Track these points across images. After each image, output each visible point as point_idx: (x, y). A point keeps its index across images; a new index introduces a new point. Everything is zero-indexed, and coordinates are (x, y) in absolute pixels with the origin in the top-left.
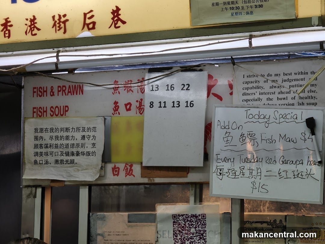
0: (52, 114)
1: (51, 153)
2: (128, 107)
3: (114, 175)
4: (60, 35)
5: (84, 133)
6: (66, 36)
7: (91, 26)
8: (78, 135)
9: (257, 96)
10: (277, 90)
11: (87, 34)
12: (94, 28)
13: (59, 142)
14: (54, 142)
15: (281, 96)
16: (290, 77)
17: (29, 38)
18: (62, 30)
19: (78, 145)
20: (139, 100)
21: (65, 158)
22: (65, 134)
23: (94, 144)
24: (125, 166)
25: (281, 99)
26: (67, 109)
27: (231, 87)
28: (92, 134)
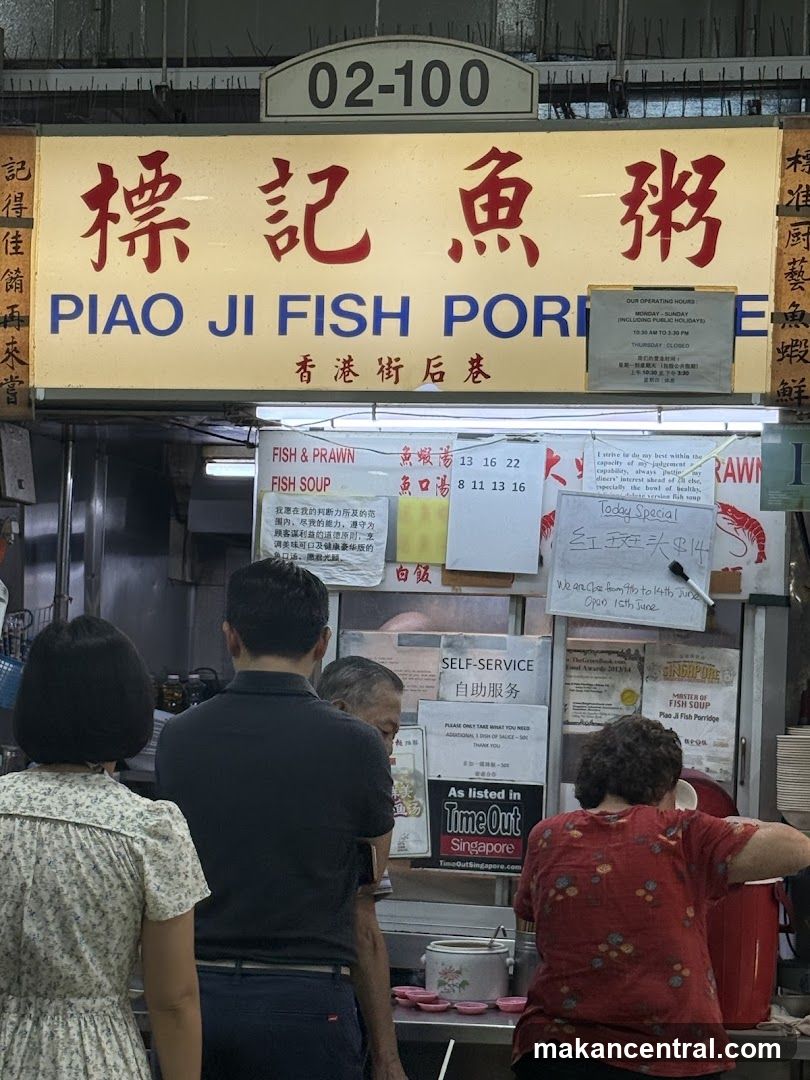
0: (303, 487)
1: (302, 545)
2: (424, 485)
3: (400, 580)
4: (388, 385)
5: (354, 519)
6: (399, 388)
7: (437, 377)
8: (346, 521)
9: (617, 483)
10: (646, 477)
11: (430, 387)
12: (441, 380)
13: (315, 529)
14: (307, 529)
15: (650, 485)
16: (664, 461)
17: (340, 386)
18: (393, 379)
19: (345, 535)
20: (442, 477)
21: (324, 552)
22: (325, 518)
23: (370, 535)
24: (417, 568)
25: (651, 488)
26: (327, 482)
27: (580, 467)
28: (367, 520)
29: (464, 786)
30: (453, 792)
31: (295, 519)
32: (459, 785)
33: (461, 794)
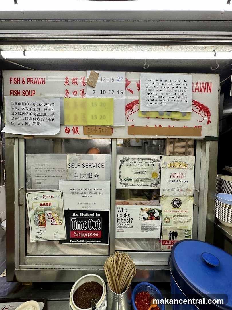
0: (24, 95)
1: (23, 118)
3: (66, 133)
5: (46, 107)
8: (43, 108)
9: (154, 91)
10: (166, 89)
13: (29, 111)
14: (25, 111)
15: (168, 92)
16: (173, 83)
19: (42, 114)
20: (82, 90)
21: (33, 121)
23: (53, 114)
24: (74, 128)
25: (168, 94)
26: (34, 92)
27: (139, 86)
28: (51, 107)
29: (78, 212)
30: (74, 215)
31: (20, 107)
32: (76, 212)
33: (77, 215)
